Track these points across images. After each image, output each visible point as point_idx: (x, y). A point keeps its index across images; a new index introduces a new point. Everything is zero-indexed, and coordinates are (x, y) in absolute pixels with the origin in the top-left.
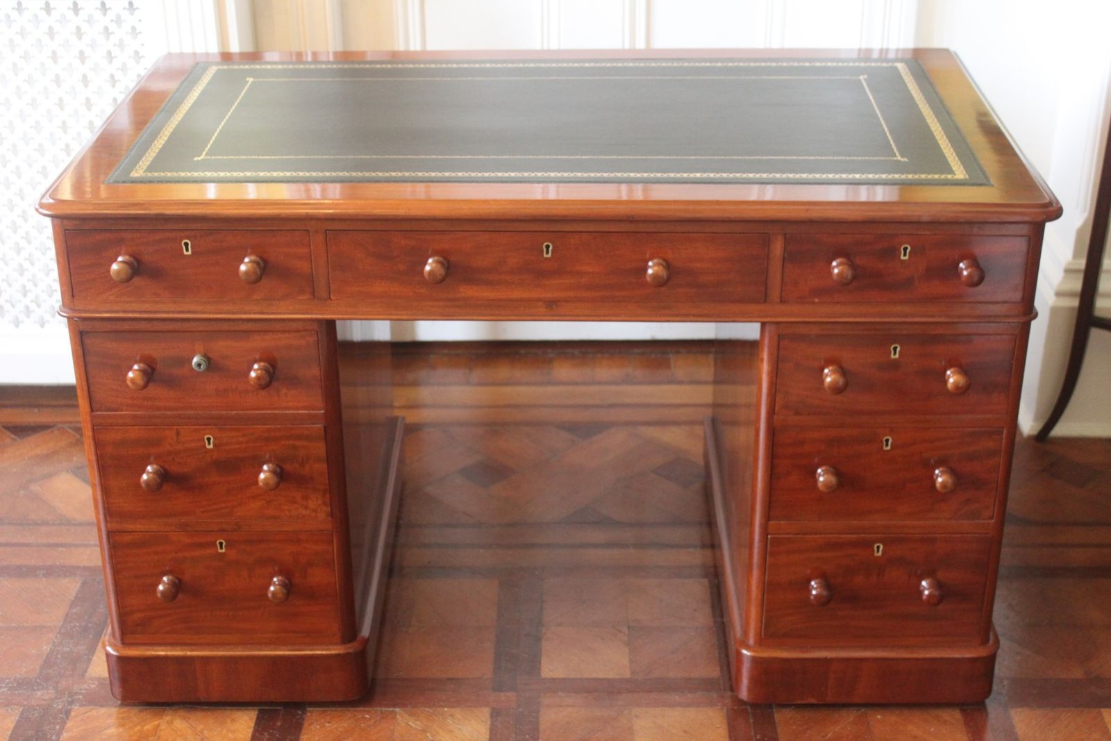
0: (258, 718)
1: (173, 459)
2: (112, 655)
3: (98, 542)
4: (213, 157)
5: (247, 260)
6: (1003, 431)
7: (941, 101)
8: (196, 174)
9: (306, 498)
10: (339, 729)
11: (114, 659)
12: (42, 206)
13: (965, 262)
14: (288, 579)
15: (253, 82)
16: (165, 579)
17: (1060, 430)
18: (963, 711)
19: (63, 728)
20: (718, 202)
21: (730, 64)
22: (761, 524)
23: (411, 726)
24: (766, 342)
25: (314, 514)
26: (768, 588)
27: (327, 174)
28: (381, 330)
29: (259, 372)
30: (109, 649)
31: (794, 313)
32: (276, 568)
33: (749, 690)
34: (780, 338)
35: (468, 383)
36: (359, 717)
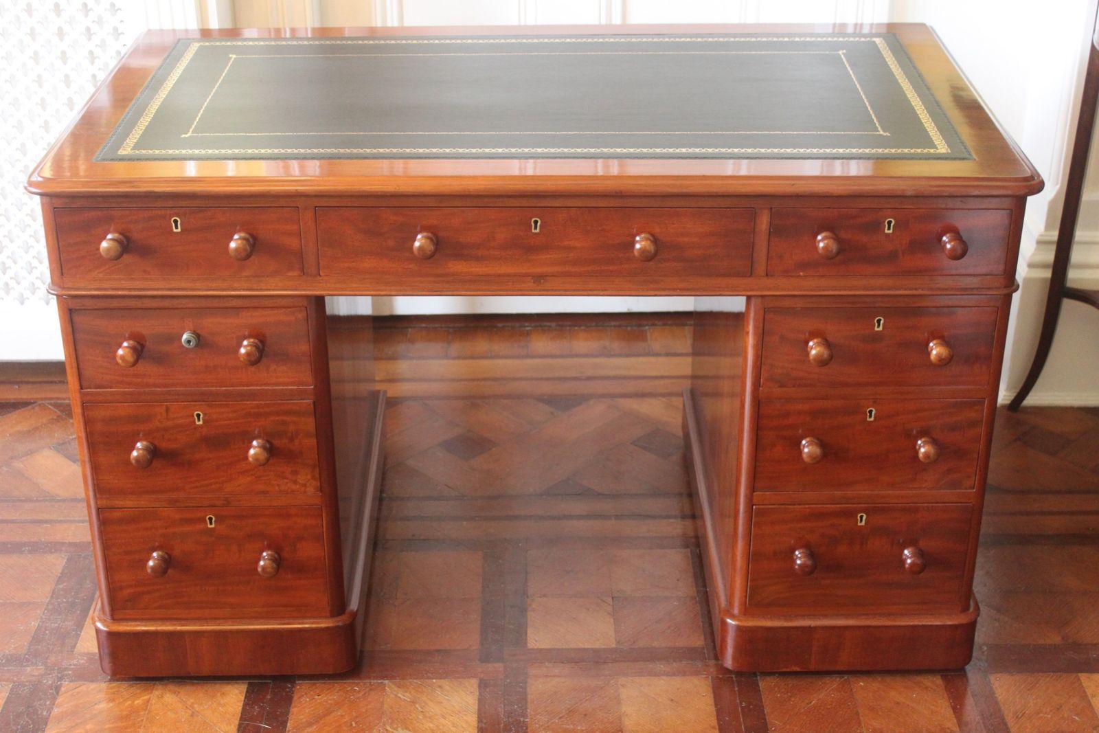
0: (247, 692)
1: (163, 436)
2: (102, 631)
3: (87, 518)
4: (200, 135)
5: (236, 237)
6: (985, 402)
7: (920, 75)
8: (184, 152)
9: (295, 473)
10: (329, 702)
11: (104, 634)
12: (31, 184)
13: (948, 235)
14: (277, 553)
15: (235, 58)
16: (155, 554)
17: (1032, 400)
18: (944, 677)
19: (54, 704)
20: (705, 177)
21: (710, 40)
22: (746, 496)
23: (399, 697)
24: (752, 315)
25: (303, 489)
26: (753, 557)
27: (315, 151)
28: (363, 306)
29: (249, 348)
30: (99, 625)
31: (781, 287)
32: (265, 543)
33: (734, 659)
34: (766, 311)
35: (446, 357)
36: (348, 689)
